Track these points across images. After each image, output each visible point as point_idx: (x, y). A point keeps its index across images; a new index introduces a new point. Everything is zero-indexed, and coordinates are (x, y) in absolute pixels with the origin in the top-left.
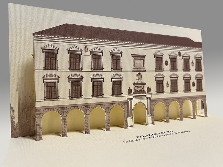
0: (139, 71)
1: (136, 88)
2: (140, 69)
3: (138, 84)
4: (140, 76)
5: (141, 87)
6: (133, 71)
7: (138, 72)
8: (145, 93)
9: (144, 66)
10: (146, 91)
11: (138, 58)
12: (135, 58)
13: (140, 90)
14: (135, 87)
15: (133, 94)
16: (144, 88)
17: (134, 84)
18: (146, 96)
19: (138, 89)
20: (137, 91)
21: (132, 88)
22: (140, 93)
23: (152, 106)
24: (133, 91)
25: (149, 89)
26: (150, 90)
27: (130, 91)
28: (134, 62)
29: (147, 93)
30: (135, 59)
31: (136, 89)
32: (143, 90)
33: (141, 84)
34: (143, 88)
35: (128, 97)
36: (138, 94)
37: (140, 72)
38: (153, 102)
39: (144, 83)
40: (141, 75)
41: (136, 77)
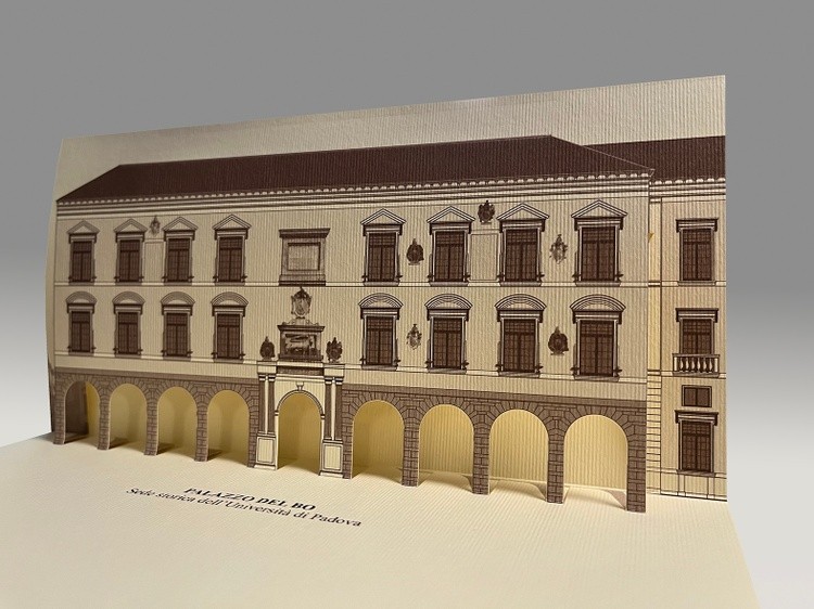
0: (302, 284)
1: (288, 341)
2: (306, 279)
3: (294, 328)
4: (303, 303)
5: (303, 338)
6: (280, 285)
7: (298, 289)
8: (320, 360)
9: (321, 265)
10: (324, 353)
11: (301, 240)
12: (290, 241)
13: (301, 350)
14: (284, 336)
15: (276, 358)
16: (318, 344)
17: (282, 328)
18: (323, 369)
19: (295, 345)
20: (292, 350)
21: (275, 338)
22: (302, 360)
23: (345, 409)
24: (277, 351)
25: (335, 349)
26: (341, 351)
27: (267, 349)
28: (285, 254)
29: (326, 360)
30: (290, 245)
31: (290, 345)
32: (314, 350)
33: (308, 328)
34: (311, 344)
35: (262, 369)
36: (295, 360)
37: (307, 289)
38: (349, 397)
39: (318, 327)
40: (308, 298)
41: (288, 305)
